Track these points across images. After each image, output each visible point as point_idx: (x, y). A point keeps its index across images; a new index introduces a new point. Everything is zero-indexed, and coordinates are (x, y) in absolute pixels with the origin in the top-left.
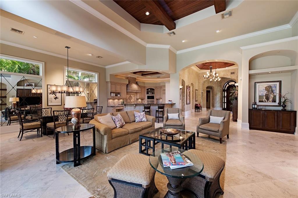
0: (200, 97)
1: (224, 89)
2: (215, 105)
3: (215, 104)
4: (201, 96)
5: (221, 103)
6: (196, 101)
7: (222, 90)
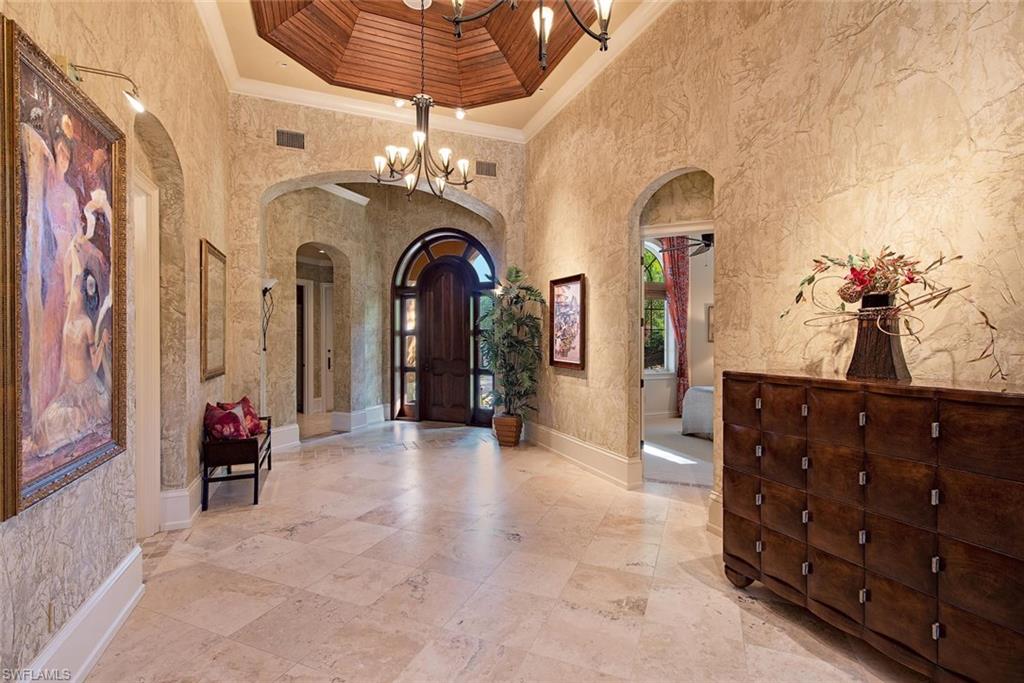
0: (249, 335)
1: (399, 282)
2: (354, 395)
3: (354, 384)
4: (258, 326)
5: (384, 371)
6: (209, 376)
7: (389, 287)
